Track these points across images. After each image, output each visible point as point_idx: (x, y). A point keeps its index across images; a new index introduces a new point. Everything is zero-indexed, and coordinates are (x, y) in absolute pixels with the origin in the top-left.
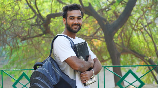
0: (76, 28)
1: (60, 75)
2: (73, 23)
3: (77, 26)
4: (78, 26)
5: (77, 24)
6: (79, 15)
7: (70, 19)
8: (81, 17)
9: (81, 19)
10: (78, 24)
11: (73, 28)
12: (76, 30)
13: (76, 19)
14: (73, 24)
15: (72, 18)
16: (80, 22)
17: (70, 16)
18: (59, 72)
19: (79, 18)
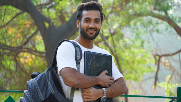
0: (91, 34)
1: (52, 91)
2: (88, 26)
3: (93, 31)
4: (95, 31)
5: (93, 29)
7: (85, 21)
8: (99, 20)
9: (99, 22)
10: (95, 28)
11: (88, 33)
12: (92, 35)
14: (88, 28)
15: (87, 21)
16: (98, 26)
17: (85, 17)
18: (51, 87)
19: (96, 21)
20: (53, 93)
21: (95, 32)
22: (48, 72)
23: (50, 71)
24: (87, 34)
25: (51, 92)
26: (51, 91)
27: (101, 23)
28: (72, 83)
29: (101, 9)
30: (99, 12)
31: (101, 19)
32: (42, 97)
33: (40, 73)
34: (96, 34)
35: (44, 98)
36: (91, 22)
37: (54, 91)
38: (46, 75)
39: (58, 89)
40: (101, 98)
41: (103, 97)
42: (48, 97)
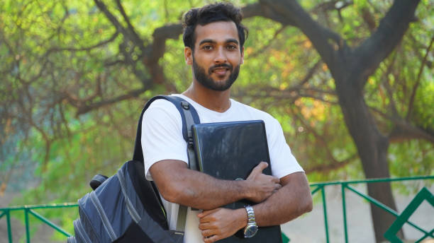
0: (221, 77)
1: (136, 217)
2: (212, 61)
3: (224, 70)
4: (227, 70)
5: (224, 65)
6: (229, 37)
7: (203, 48)
8: (236, 42)
9: (235, 47)
10: (228, 63)
12: (222, 81)
13: (220, 48)
15: (208, 47)
16: (232, 57)
18: (132, 207)
19: (229, 45)
20: (137, 222)
21: (228, 73)
22: (124, 174)
23: (128, 170)
24: (212, 79)
25: (133, 220)
26: (131, 217)
27: (242, 50)
28: (178, 194)
29: (237, 16)
30: (233, 24)
31: (240, 39)
32: (112, 232)
33: (107, 178)
34: (230, 76)
35: (117, 236)
36: (217, 50)
37: (139, 217)
38: (120, 179)
39: (147, 212)
40: (244, 228)
41: (249, 227)
42: (127, 231)
